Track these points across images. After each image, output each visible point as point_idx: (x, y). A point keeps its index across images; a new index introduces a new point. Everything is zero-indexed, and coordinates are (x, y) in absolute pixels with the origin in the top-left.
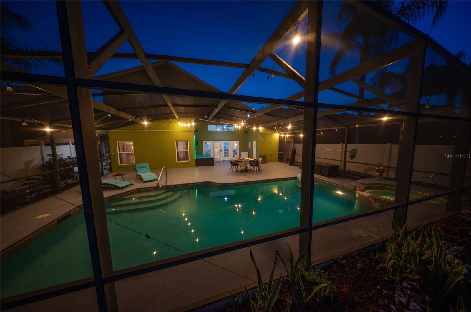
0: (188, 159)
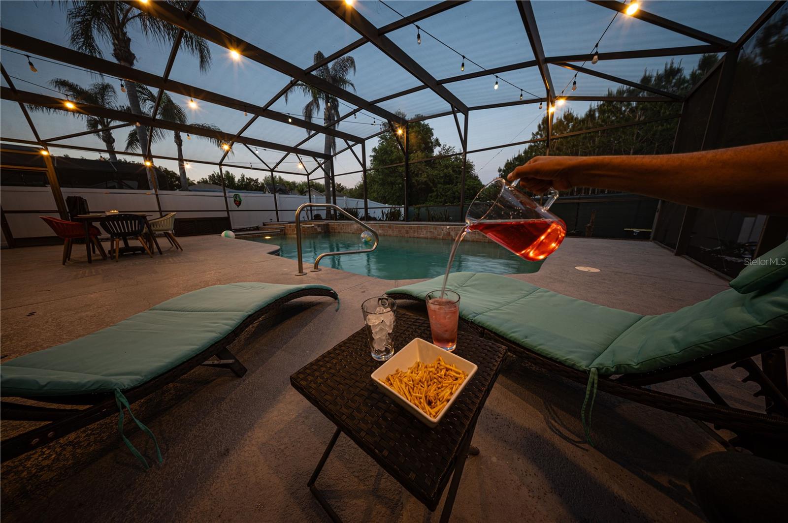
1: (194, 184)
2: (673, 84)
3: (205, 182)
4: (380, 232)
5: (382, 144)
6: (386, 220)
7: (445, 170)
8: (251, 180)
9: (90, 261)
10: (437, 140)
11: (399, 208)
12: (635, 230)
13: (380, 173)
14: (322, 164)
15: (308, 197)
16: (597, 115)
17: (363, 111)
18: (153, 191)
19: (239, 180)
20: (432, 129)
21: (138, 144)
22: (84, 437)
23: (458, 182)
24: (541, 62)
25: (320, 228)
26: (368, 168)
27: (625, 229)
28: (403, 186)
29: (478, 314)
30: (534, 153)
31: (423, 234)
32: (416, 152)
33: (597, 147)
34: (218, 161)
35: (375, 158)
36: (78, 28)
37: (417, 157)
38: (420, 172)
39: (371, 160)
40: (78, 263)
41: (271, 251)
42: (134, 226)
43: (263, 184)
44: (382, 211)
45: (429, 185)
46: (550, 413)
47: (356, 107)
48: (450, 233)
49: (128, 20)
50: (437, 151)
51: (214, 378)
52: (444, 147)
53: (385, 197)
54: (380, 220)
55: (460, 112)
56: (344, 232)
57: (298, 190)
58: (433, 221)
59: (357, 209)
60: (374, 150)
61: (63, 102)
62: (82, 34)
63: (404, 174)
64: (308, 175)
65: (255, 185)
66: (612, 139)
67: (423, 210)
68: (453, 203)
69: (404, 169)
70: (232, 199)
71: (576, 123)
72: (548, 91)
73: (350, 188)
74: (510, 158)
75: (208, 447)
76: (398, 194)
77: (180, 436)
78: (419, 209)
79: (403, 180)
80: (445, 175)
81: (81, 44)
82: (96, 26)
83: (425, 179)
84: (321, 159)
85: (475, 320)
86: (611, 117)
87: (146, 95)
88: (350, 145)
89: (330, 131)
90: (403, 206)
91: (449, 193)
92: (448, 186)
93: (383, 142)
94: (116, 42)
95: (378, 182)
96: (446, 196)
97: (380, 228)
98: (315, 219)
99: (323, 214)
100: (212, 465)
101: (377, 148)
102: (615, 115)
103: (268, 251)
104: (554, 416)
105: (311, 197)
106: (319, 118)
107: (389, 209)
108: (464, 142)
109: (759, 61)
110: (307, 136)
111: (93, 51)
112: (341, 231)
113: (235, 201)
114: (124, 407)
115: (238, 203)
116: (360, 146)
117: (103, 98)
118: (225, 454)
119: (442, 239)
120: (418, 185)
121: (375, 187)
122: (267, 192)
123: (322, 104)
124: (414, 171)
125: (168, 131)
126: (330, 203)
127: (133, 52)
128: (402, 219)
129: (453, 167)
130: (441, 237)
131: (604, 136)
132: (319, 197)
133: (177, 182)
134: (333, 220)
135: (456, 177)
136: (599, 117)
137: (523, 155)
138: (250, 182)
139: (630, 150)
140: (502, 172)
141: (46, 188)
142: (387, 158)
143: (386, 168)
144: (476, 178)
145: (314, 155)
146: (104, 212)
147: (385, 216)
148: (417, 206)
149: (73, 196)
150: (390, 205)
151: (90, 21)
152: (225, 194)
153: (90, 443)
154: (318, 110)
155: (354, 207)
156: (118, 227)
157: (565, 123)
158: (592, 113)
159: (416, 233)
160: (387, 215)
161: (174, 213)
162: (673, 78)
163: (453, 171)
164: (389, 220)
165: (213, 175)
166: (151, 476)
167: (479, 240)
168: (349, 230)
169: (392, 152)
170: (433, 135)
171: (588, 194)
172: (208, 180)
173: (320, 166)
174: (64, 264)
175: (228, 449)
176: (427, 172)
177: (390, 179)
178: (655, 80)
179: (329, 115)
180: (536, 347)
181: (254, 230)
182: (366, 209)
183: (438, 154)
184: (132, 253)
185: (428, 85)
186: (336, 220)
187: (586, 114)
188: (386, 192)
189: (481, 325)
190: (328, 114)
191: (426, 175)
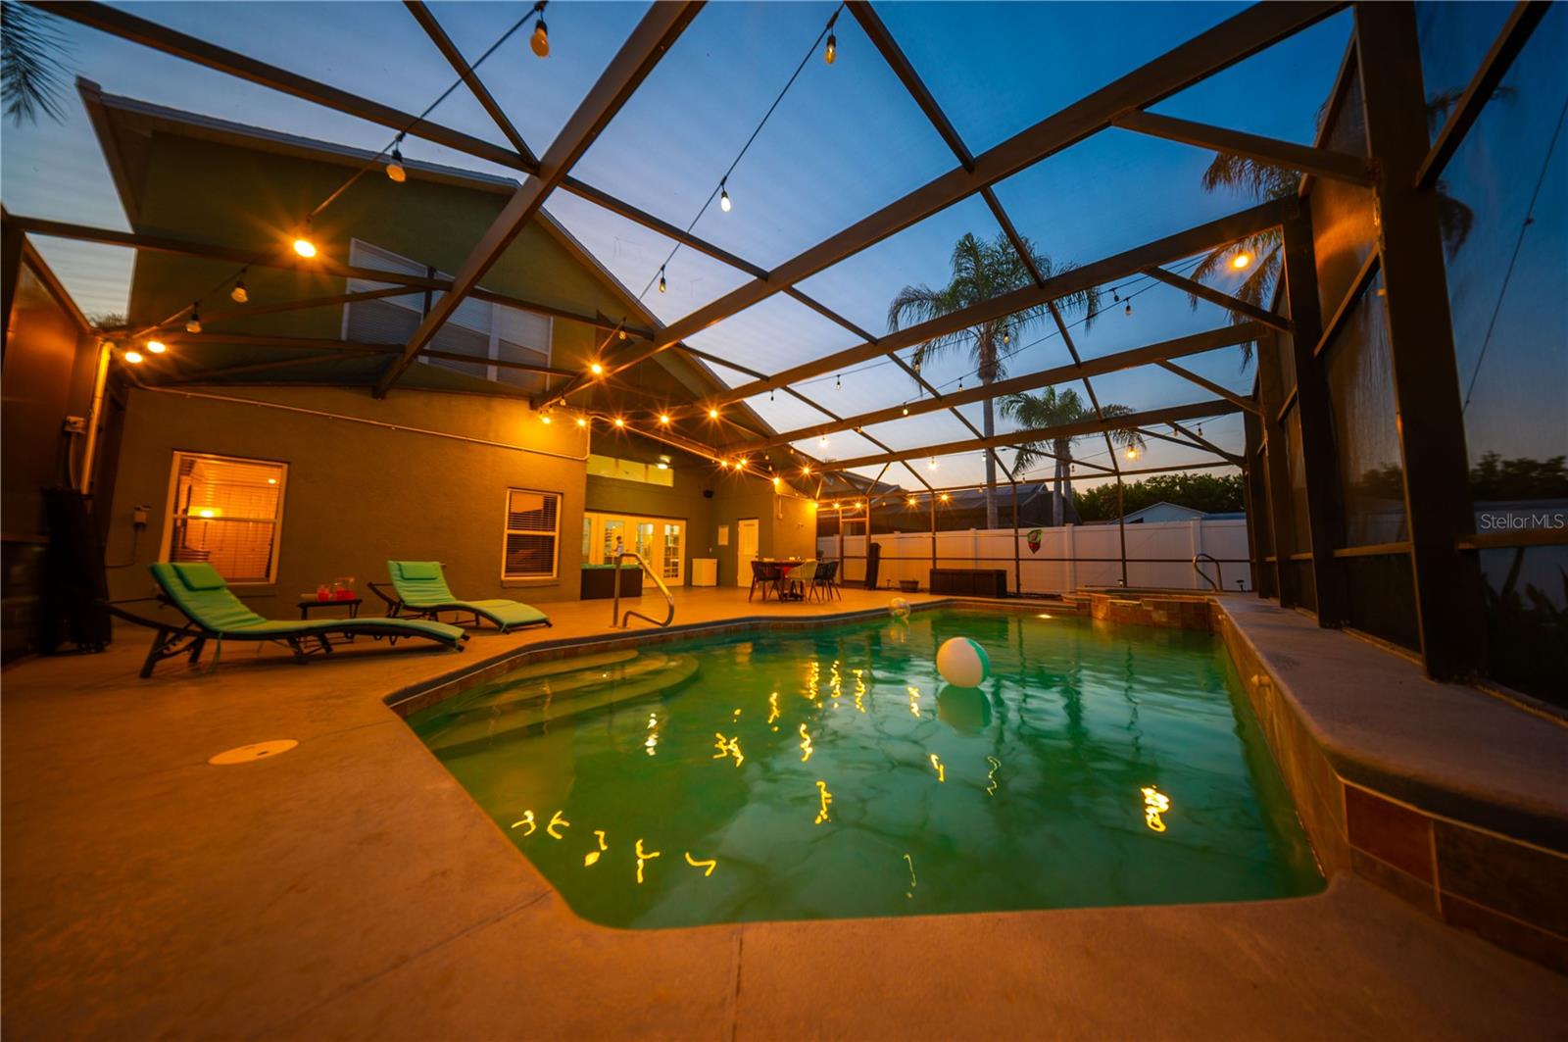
0: (550, 570)
25: (1162, 612)
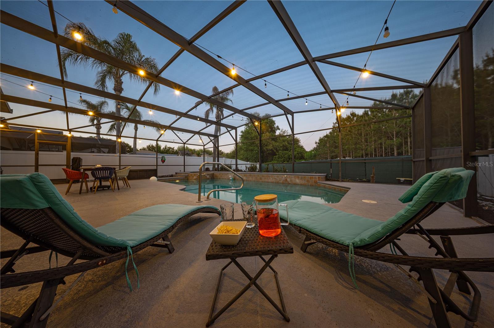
1: (138, 150)
2: (410, 98)
3: (144, 149)
4: (244, 178)
5: (246, 129)
6: (248, 171)
7: (283, 143)
8: (170, 148)
9: (80, 193)
10: (278, 127)
11: (256, 164)
12: (401, 179)
13: (245, 145)
14: (213, 140)
15: (203, 158)
16: (370, 113)
17: (237, 114)
18: (118, 154)
19: (163, 148)
20: (275, 121)
21: (114, 130)
22: (96, 278)
23: (291, 150)
24: (329, 92)
25: (209, 176)
26: (238, 142)
27: (397, 178)
28: (258, 151)
29: (297, 220)
30: (335, 134)
31: (271, 180)
32: (266, 133)
33: (373, 130)
34: (156, 139)
35: (242, 136)
36: (100, 78)
37: (266, 136)
38: (268, 144)
39: (240, 137)
40: (73, 194)
41: (181, 188)
42: (107, 173)
43: (176, 150)
44: (246, 166)
45: (274, 151)
46: (338, 275)
47: (233, 112)
48: (287, 179)
49: (124, 74)
50: (278, 132)
51: (157, 253)
52: (282, 130)
53: (247, 158)
54: (244, 171)
55: (289, 114)
56: (222, 178)
57: (196, 154)
58: (276, 172)
59: (231, 165)
60: (242, 132)
61: (87, 112)
62: (101, 80)
63: (259, 145)
64: (204, 146)
65: (172, 151)
66: (381, 126)
67: (270, 166)
68: (289, 161)
69: (259, 142)
70: (161, 159)
71: (358, 117)
72: (335, 105)
73: (227, 152)
74: (322, 136)
75: (158, 284)
76: (255, 156)
77: (144, 279)
78: (268, 165)
79: (258, 148)
80: (283, 146)
81: (99, 85)
82: (108, 77)
83: (271, 148)
84: (212, 138)
85: (296, 224)
86: (378, 114)
87: (124, 106)
88: (229, 130)
89: (218, 124)
90: (258, 163)
91: (286, 156)
92: (285, 152)
93: (247, 128)
94: (116, 84)
95: (243, 149)
96: (284, 157)
97: (245, 176)
98: (206, 171)
99: (211, 168)
100: (161, 292)
101: (243, 131)
102: (380, 113)
103: (180, 189)
104: (340, 276)
105: (205, 158)
106: (212, 117)
107: (250, 165)
108: (292, 129)
109: (456, 86)
110: (205, 126)
111: (104, 87)
112: (221, 178)
113: (162, 160)
114: (130, 254)
115: (163, 161)
116: (234, 131)
117: (101, 107)
118: (167, 288)
119: (282, 183)
120: (267, 151)
121: (242, 152)
122: (179, 155)
123: (215, 110)
124: (265, 144)
125: (132, 124)
126: (215, 162)
127: (123, 88)
128: (258, 171)
129: (288, 141)
130: (281, 182)
131: (376, 125)
132: (209, 158)
133: (128, 149)
134: (217, 171)
135: (290, 147)
136: (371, 114)
137: (329, 134)
138: (169, 149)
139: (393, 132)
140: (317, 144)
141: (62, 152)
142: (249, 136)
143: (248, 142)
144: (302, 147)
145: (209, 135)
146: (94, 166)
147: (247, 169)
148: (267, 163)
149: (76, 157)
150: (250, 162)
151: (106, 75)
152: (157, 156)
153: (99, 281)
154: (212, 113)
155: (229, 164)
156: (100, 174)
157: (352, 117)
158: (366, 112)
159: (266, 179)
160: (249, 168)
161: (130, 167)
162: (410, 95)
163: (288, 143)
164: (250, 172)
165: (149, 145)
166: (132, 296)
167: (305, 184)
168: (226, 177)
169: (252, 133)
170: (275, 124)
171: (372, 157)
172: (146, 148)
173: (211, 141)
174: (66, 194)
175: (168, 286)
176: (272, 144)
177: (250, 148)
178: (399, 95)
179: (218, 116)
180: (326, 235)
181: (170, 176)
182: (237, 165)
183: (279, 134)
184: (102, 189)
185: (270, 102)
186: (218, 171)
187: (363, 113)
188: (248, 155)
189: (299, 226)
190: (217, 114)
191: (272, 146)
